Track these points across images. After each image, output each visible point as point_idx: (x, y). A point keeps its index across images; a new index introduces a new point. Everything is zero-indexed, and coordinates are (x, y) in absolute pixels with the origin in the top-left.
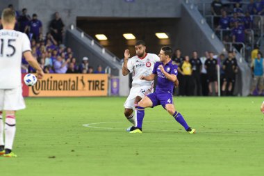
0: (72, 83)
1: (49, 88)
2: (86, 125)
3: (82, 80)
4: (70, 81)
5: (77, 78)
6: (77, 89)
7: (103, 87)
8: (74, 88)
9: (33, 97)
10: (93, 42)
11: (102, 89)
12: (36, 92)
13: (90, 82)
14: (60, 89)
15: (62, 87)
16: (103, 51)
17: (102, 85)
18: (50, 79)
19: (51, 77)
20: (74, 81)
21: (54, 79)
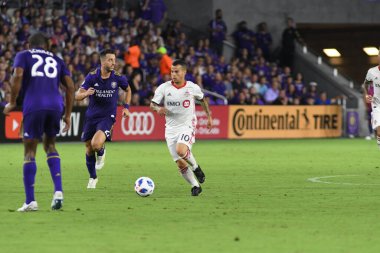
0: (290, 119)
1: (258, 126)
2: (314, 180)
3: (305, 115)
4: (287, 115)
5: (298, 111)
6: (298, 128)
7: (335, 124)
8: (294, 126)
9: (234, 140)
10: (320, 61)
11: (334, 128)
12: (239, 131)
13: (316, 117)
14: (273, 128)
15: (275, 125)
16: (335, 72)
17: (334, 121)
18: (259, 114)
19: (261, 111)
20: (293, 117)
21: (265, 113)
